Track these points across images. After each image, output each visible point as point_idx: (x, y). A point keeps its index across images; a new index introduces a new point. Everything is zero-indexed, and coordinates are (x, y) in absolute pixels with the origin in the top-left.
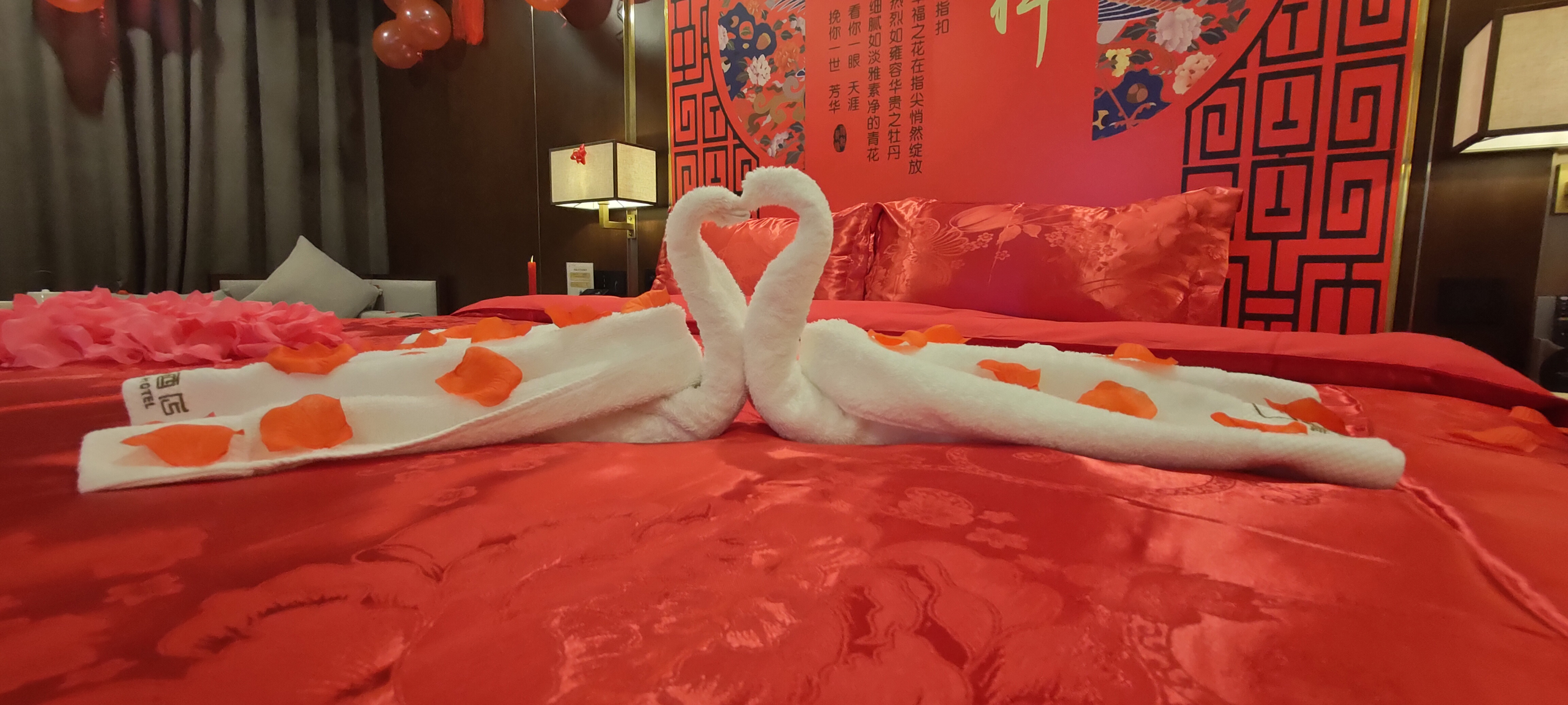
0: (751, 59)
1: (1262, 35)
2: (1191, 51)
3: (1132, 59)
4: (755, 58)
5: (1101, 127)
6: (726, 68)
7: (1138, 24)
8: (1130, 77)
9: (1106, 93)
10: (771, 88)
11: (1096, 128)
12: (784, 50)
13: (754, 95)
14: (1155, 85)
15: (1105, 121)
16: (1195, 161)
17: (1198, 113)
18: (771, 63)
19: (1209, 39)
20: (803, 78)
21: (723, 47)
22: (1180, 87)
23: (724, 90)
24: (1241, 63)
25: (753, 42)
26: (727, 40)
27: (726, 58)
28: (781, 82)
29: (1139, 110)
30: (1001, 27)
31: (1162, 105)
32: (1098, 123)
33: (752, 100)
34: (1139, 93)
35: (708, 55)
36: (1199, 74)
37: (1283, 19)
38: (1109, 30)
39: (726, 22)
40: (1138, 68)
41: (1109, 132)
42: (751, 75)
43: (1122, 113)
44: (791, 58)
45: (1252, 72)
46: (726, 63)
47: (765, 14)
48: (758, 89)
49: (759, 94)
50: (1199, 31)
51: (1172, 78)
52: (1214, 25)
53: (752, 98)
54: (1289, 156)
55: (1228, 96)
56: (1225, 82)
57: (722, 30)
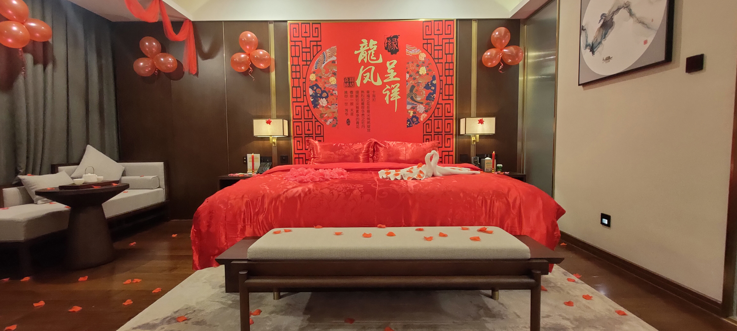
0: (321, 99)
1: (434, 112)
2: (423, 113)
3: (413, 113)
4: (322, 99)
5: (408, 125)
6: (312, 100)
7: (414, 107)
8: (413, 116)
9: (409, 119)
10: (326, 107)
11: (407, 125)
12: (330, 98)
13: (322, 108)
14: (418, 119)
15: (409, 124)
16: (425, 133)
17: (425, 124)
18: (327, 101)
19: (426, 111)
20: (337, 106)
21: (311, 94)
22: (422, 119)
23: (312, 106)
24: (431, 117)
25: (321, 94)
26: (312, 92)
27: (312, 97)
28: (330, 106)
29: (415, 123)
30: (388, 102)
31: (419, 122)
32: (408, 124)
33: (321, 110)
34: (415, 119)
35: (306, 95)
36: (425, 117)
37: (437, 110)
38: (409, 107)
39: (312, 87)
40: (414, 115)
41: (410, 126)
42: (320, 103)
43: (412, 123)
44: (333, 100)
45: (433, 118)
46: (312, 98)
47: (325, 88)
48: (323, 107)
49: (323, 108)
50: (424, 110)
51: (420, 117)
52: (426, 109)
53: (321, 109)
54: (439, 133)
55: (429, 122)
56: (429, 120)
57: (310, 89)
